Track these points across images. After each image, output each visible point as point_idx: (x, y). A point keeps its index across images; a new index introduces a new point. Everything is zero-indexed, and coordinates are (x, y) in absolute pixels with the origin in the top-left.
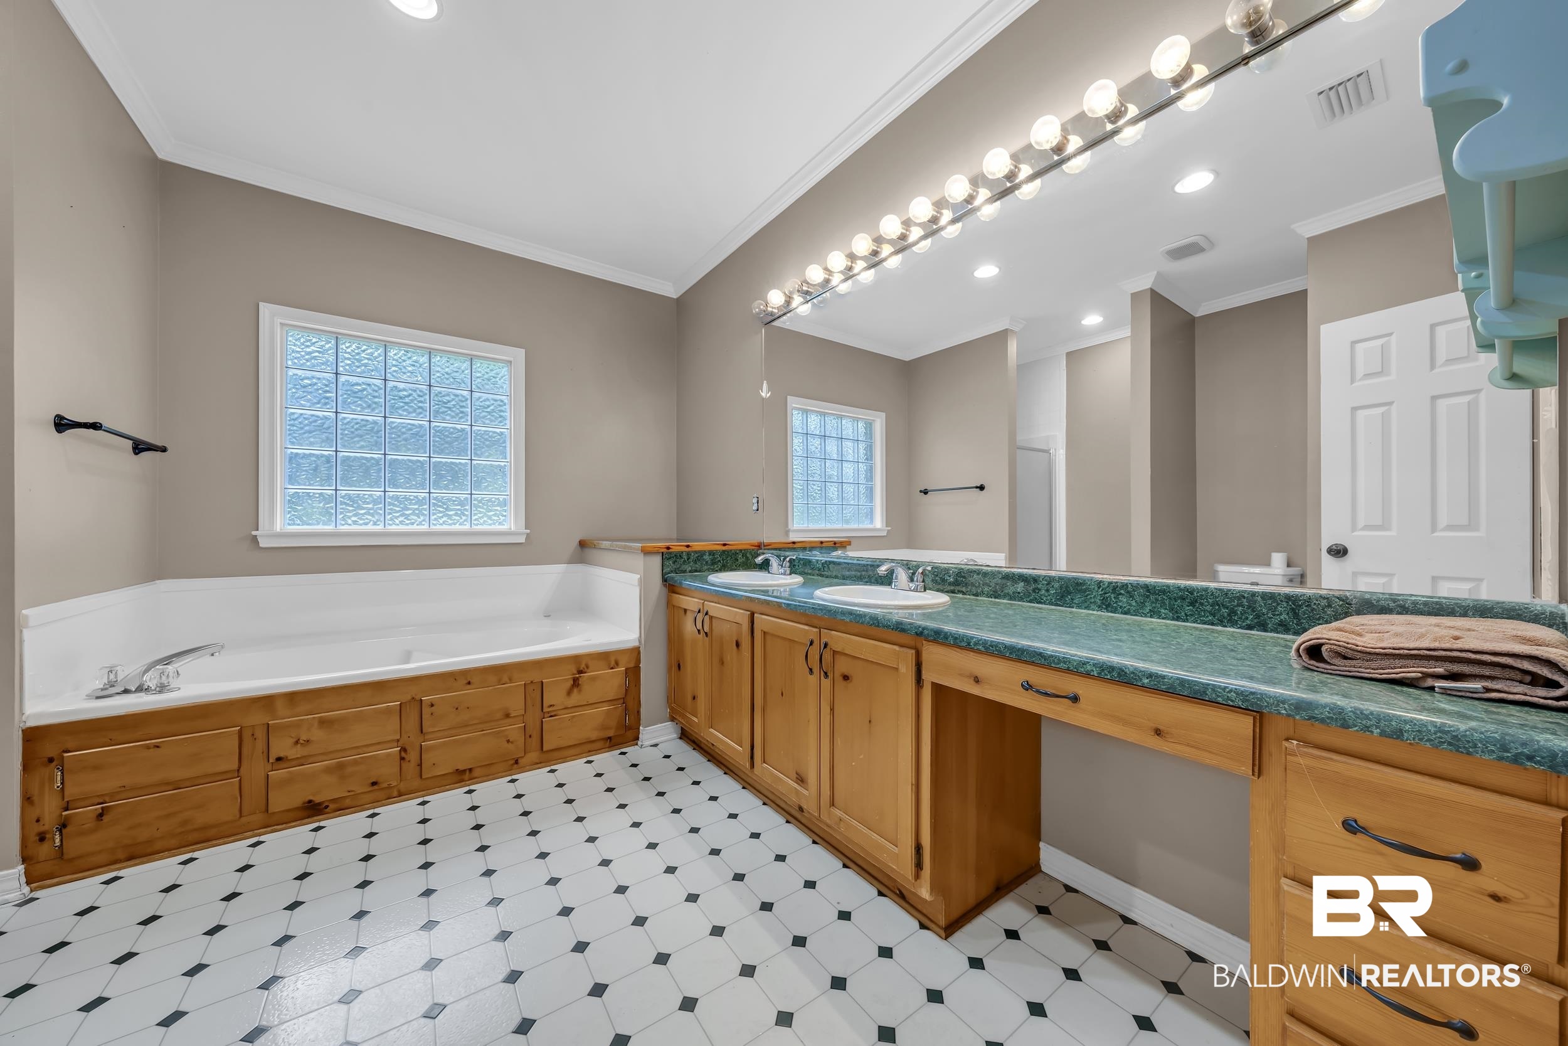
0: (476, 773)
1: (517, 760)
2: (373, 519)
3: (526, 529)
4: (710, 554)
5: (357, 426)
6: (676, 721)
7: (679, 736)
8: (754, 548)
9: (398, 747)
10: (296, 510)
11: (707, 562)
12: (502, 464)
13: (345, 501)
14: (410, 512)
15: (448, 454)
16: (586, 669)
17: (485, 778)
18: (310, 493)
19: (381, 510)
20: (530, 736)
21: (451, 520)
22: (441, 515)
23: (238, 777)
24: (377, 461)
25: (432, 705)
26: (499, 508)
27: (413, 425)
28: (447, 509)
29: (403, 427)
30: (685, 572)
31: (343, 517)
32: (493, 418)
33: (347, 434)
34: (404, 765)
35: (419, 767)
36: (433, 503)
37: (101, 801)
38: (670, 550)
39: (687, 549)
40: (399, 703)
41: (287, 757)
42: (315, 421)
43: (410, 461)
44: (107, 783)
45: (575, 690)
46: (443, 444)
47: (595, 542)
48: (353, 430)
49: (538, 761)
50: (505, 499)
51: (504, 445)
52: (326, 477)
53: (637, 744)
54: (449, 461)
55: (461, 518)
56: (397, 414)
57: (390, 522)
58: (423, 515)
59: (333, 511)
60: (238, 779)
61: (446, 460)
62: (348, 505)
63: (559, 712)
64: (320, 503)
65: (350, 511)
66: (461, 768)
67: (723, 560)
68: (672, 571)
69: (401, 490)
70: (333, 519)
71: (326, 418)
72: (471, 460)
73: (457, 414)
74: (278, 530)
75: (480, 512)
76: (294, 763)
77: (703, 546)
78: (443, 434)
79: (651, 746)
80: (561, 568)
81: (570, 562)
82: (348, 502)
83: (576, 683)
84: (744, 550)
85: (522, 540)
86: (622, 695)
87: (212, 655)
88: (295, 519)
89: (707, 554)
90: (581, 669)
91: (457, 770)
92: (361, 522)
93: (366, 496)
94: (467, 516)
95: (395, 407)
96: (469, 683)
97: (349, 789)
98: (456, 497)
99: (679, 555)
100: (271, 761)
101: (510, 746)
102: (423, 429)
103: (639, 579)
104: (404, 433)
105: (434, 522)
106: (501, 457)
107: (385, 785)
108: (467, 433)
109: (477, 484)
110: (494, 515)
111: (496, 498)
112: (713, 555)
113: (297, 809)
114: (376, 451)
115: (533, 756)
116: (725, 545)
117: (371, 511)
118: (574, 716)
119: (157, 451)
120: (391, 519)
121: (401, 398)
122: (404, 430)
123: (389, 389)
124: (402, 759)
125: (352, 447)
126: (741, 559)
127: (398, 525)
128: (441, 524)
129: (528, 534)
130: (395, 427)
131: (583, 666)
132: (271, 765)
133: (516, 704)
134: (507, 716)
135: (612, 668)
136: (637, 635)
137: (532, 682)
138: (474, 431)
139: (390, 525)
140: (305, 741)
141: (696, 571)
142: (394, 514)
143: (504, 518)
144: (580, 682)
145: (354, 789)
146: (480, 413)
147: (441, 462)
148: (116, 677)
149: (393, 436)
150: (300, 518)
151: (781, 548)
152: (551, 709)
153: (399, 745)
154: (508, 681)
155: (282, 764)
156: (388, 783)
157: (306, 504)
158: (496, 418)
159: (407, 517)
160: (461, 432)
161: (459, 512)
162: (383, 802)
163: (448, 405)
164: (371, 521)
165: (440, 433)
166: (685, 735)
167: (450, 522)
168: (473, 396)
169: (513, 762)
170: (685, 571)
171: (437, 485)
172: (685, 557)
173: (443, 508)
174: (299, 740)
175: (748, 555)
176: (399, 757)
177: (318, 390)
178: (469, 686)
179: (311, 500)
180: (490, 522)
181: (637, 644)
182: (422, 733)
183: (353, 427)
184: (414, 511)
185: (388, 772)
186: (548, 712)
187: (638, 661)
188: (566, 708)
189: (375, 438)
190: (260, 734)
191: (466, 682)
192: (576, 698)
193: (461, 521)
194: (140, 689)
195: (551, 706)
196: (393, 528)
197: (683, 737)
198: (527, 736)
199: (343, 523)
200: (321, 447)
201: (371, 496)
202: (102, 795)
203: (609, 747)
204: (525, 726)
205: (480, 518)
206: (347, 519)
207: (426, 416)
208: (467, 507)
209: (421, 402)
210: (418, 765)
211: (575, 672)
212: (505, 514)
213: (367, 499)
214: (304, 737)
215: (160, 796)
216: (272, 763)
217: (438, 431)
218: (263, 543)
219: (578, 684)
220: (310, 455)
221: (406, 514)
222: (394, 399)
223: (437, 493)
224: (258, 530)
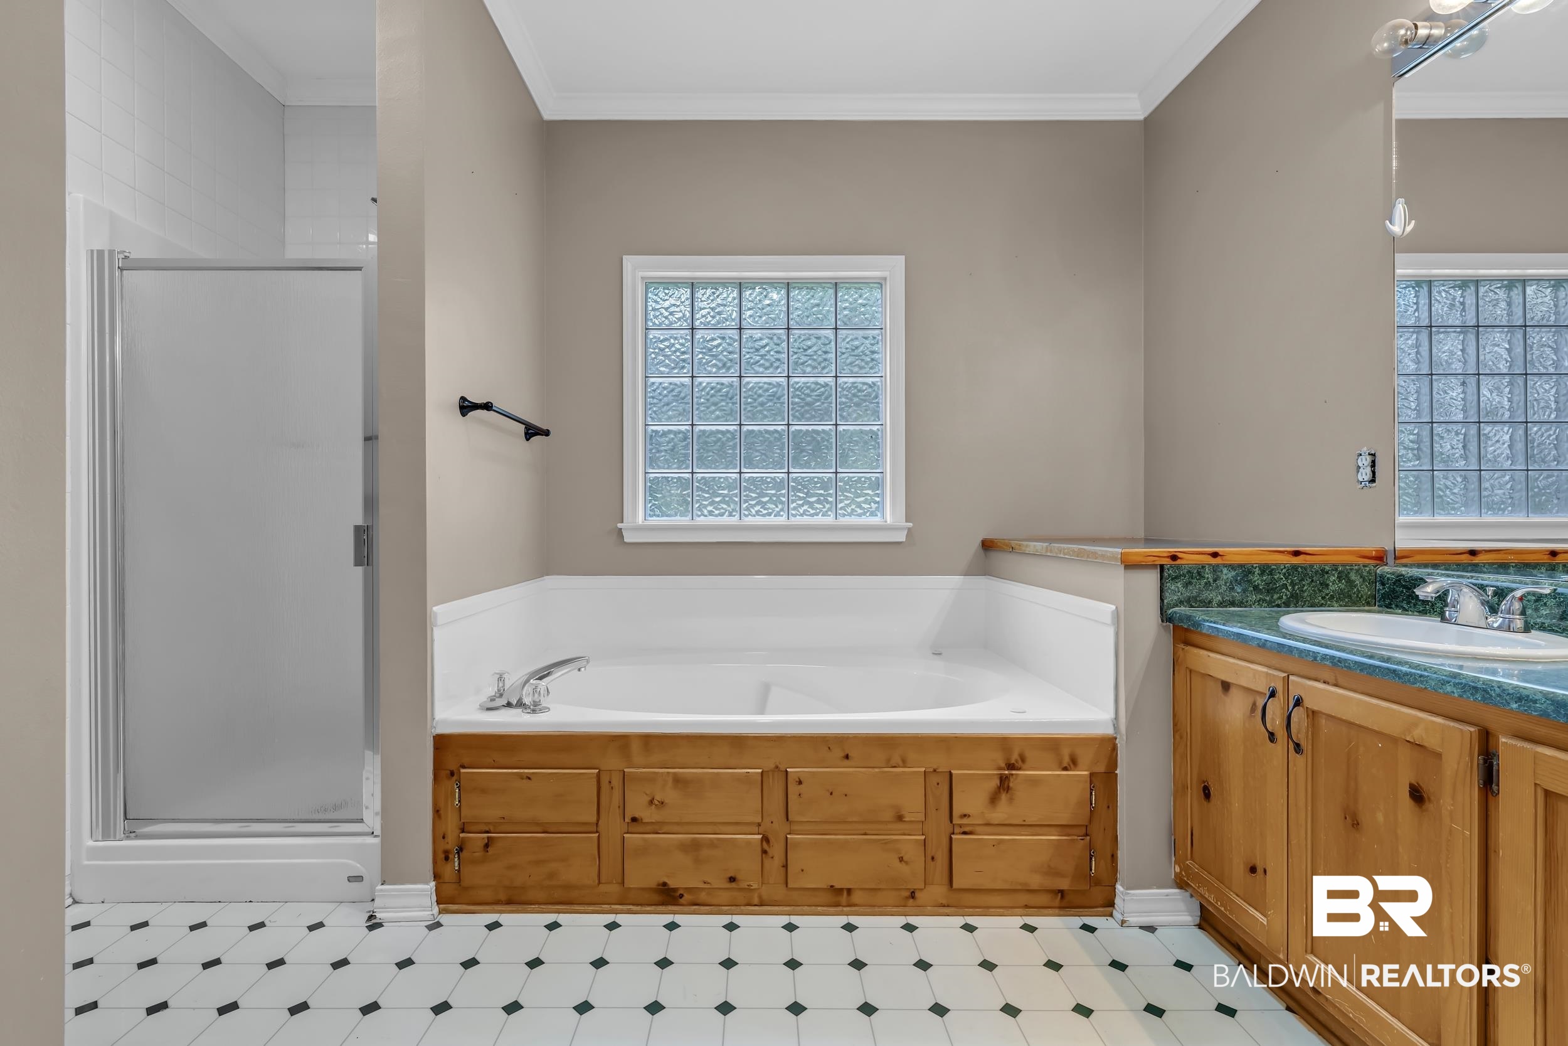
0: (857, 897)
1: (913, 893)
2: (729, 509)
3: (906, 521)
4: (1262, 573)
5: (712, 392)
6: (1190, 891)
7: (1198, 921)
8: (1367, 561)
9: (759, 834)
10: (656, 499)
11: (1256, 588)
12: (875, 428)
13: (701, 486)
14: (767, 499)
15: (808, 419)
16: (1020, 762)
17: (869, 910)
18: (668, 477)
19: (736, 497)
20: (933, 858)
21: (813, 509)
22: (801, 502)
23: (597, 832)
24: (733, 433)
25: (800, 783)
26: (870, 492)
27: (770, 384)
28: (808, 494)
29: (760, 388)
30: (1208, 604)
31: (698, 507)
32: (863, 364)
33: (702, 403)
34: (767, 862)
35: (785, 869)
36: (792, 486)
37: (487, 829)
38: (1178, 562)
39: (1214, 561)
40: (760, 771)
41: (642, 819)
42: (673, 390)
43: (767, 432)
44: (492, 813)
45: (1004, 796)
46: (803, 407)
47: (1013, 543)
48: (708, 397)
49: (944, 902)
50: (877, 478)
51: (877, 400)
52: (683, 457)
53: (1111, 915)
54: (810, 428)
55: (824, 507)
56: (753, 372)
57: (746, 513)
58: (782, 503)
59: (690, 499)
60: (597, 835)
61: (807, 427)
62: (704, 491)
63: (978, 829)
64: (677, 490)
65: (706, 499)
66: (838, 886)
67: (1293, 584)
68: (1181, 602)
69: (756, 470)
70: (690, 509)
71: (683, 385)
72: (836, 425)
73: (819, 364)
74: (640, 523)
75: (847, 498)
76: (649, 828)
77: (1251, 554)
78: (803, 393)
79: (1141, 927)
80: (956, 580)
81: (968, 573)
82: (704, 487)
83: (1004, 784)
84: (1343, 565)
85: (901, 537)
86: (1083, 821)
87: (579, 670)
88: (655, 509)
89: (1257, 571)
90: (1013, 761)
91: (832, 886)
92: (717, 512)
93: (722, 480)
94: (830, 503)
95: (751, 363)
96: (847, 757)
97: (705, 880)
98: (818, 478)
99: (1196, 573)
100: (627, 820)
101: (903, 868)
102: (780, 389)
103: (1113, 612)
104: (760, 396)
105: (794, 512)
106: (873, 418)
107: (744, 885)
108: (831, 389)
109: (842, 459)
110: (865, 502)
111: (866, 478)
112: (1271, 573)
113: (651, 889)
114: (731, 421)
115: (938, 891)
116: (1297, 553)
117: (727, 499)
118: (1001, 841)
119: (542, 435)
120: (747, 509)
121: (757, 350)
122: (760, 391)
123: (744, 340)
124: (764, 852)
125: (708, 419)
126: (1335, 585)
127: (754, 516)
128: (802, 515)
129: (909, 529)
130: (751, 388)
131: (1014, 757)
132: (627, 824)
133: (912, 802)
134: (900, 818)
135: (1065, 769)
136: (1112, 715)
137: (935, 771)
138: (840, 384)
139: (746, 516)
140: (659, 802)
141: (1233, 604)
142: (751, 502)
143: (876, 505)
144: (1011, 785)
145: (709, 881)
146: (847, 358)
147: (801, 430)
148: (504, 686)
149: (749, 400)
150: (659, 508)
151: (1449, 565)
152: (965, 821)
153: (761, 829)
154: (901, 763)
155: (635, 827)
156: (748, 883)
157: (665, 491)
158: (867, 363)
159: (764, 505)
160: (823, 387)
161: (822, 498)
162: (742, 908)
163: (809, 352)
164: (726, 511)
165: (800, 391)
166: (1208, 922)
167: (812, 512)
168: (839, 336)
169: (908, 894)
170: (1210, 602)
171: (797, 462)
172: (1209, 576)
173: (803, 493)
174: (653, 799)
175: (1353, 576)
176: (759, 849)
177: (675, 352)
178: (846, 762)
179: (669, 486)
180: (859, 511)
181: (1109, 731)
182: (787, 820)
183: (708, 394)
184: (771, 498)
185: (747, 867)
186: (960, 826)
187: (1113, 763)
188: (988, 824)
189: (730, 404)
190: (616, 782)
191: (843, 754)
192: (1002, 812)
193: (824, 510)
194: (520, 704)
195: (965, 816)
196: (749, 520)
197: (1205, 925)
198: (929, 858)
199: (699, 513)
200: (678, 421)
201: (726, 479)
202: (489, 823)
203: (1060, 908)
204: (925, 840)
205: (848, 505)
206: (703, 510)
207: (784, 370)
208: (831, 492)
209: (778, 352)
210: (783, 866)
211: (1003, 765)
212: (877, 499)
213: (722, 483)
214: (658, 797)
215: (531, 837)
216: (628, 823)
217: (797, 389)
218: (628, 538)
219: (1008, 787)
220: (670, 432)
221: (763, 502)
222: (748, 353)
223: (797, 473)
224: (622, 522)
